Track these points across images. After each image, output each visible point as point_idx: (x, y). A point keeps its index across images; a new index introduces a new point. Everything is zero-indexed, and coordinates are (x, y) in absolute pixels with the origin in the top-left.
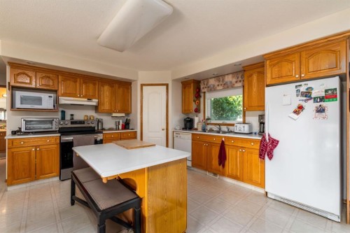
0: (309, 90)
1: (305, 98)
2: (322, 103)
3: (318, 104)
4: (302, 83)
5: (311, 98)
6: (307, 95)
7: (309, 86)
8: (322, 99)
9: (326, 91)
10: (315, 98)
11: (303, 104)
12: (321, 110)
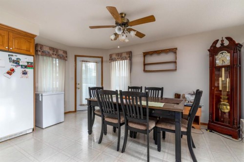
0: (18, 60)
1: (15, 65)
2: (26, 69)
3: (24, 69)
4: (14, 54)
5: (19, 65)
6: (17, 62)
7: (18, 57)
8: (26, 67)
9: (28, 63)
10: (21, 66)
11: (14, 68)
12: (25, 73)
